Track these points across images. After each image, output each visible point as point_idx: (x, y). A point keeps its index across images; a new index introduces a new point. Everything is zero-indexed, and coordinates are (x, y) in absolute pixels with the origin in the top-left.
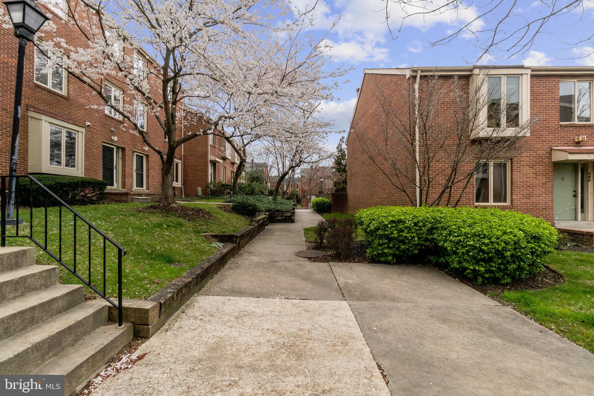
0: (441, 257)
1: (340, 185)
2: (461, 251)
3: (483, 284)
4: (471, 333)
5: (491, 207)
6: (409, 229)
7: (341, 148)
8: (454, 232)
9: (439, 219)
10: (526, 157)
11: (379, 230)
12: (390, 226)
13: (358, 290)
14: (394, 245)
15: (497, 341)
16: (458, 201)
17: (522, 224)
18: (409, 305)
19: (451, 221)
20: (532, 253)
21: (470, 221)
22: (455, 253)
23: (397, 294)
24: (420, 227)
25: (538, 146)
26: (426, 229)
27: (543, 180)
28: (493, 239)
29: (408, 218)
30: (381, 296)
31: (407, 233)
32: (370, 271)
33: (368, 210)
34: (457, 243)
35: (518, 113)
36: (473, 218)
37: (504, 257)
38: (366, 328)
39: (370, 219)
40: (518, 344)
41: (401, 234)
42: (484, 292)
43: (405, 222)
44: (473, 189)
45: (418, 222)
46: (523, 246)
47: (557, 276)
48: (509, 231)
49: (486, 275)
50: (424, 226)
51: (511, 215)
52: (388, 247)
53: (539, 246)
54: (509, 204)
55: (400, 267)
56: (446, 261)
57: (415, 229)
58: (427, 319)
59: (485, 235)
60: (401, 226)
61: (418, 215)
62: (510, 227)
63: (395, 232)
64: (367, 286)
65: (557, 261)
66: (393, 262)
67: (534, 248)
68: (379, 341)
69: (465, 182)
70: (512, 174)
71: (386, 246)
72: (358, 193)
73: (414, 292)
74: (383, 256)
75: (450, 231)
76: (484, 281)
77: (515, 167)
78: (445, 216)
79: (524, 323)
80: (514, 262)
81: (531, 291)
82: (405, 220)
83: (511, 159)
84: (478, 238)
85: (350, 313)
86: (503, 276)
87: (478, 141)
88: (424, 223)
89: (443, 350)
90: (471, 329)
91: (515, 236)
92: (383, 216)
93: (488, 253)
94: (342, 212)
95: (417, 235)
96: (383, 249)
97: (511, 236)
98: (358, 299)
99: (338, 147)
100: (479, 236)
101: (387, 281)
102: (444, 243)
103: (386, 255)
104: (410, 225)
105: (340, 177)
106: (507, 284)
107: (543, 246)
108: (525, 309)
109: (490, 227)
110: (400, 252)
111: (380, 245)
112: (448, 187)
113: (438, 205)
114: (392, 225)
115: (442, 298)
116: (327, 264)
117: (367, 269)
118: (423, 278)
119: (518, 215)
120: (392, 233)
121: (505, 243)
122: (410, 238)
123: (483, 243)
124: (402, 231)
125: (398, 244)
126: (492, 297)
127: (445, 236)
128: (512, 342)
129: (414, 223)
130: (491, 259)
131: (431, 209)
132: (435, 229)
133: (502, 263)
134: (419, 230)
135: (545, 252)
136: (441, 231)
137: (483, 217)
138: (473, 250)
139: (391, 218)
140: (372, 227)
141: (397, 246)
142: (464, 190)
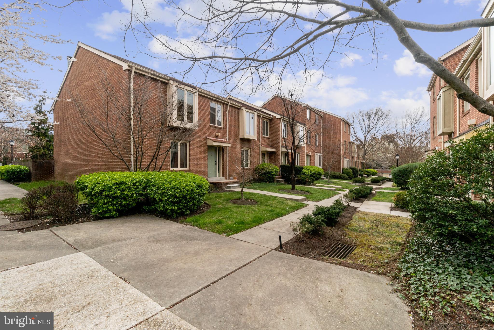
0: (152, 206)
1: (39, 151)
2: (164, 199)
3: (177, 217)
4: (172, 243)
5: (179, 170)
6: (129, 188)
7: (41, 110)
8: (160, 187)
9: (150, 180)
10: (196, 142)
11: (104, 192)
12: (114, 187)
13: (89, 242)
14: (117, 203)
15: (184, 242)
16: (161, 167)
17: (194, 179)
18: (134, 240)
19: (158, 180)
20: (199, 195)
21: (169, 180)
22: (161, 201)
23: (124, 236)
24: (137, 186)
25: (201, 135)
26: (142, 187)
27: (203, 155)
28: (182, 189)
29: (128, 180)
30: (111, 240)
31: (128, 192)
32: (96, 226)
33: (90, 176)
34: (162, 194)
35: (192, 116)
36: (170, 178)
37: (186, 199)
38: (105, 262)
39: (94, 183)
40: (193, 240)
41: (123, 192)
42: (177, 221)
43: (126, 184)
44: (169, 159)
45: (136, 183)
46: (195, 191)
47: (208, 206)
48: (189, 184)
49: (178, 211)
50: (140, 185)
51: (190, 175)
52: (113, 205)
53: (202, 191)
54: (188, 169)
55: (122, 218)
56: (155, 208)
57: (134, 188)
58: (147, 244)
59: (177, 187)
60: (123, 187)
61: (135, 178)
62: (189, 182)
63: (119, 191)
64: (97, 237)
65: (209, 199)
66: (116, 215)
67: (200, 192)
68: (117, 266)
69: (165, 155)
70: (190, 151)
71: (110, 204)
72: (69, 160)
73: (135, 232)
74: (108, 212)
75: (158, 187)
76: (177, 215)
77: (191, 147)
78: (154, 177)
79: (196, 230)
80: (191, 201)
81: (198, 215)
82: (126, 182)
83: (189, 142)
84: (174, 189)
85: (88, 258)
86: (186, 210)
87: (173, 129)
88: (140, 183)
89: (158, 255)
90: (172, 241)
91: (191, 187)
92: (107, 180)
93: (179, 198)
94: (48, 180)
95: (136, 192)
96: (108, 207)
97: (190, 187)
98: (92, 248)
99: (37, 108)
100: (174, 188)
101: (113, 230)
102: (154, 196)
103: (110, 211)
104: (130, 185)
105: (39, 142)
106: (188, 214)
107: (203, 190)
108: (195, 224)
109: (180, 182)
110: (122, 207)
111: (105, 204)
112: (155, 158)
113: (148, 170)
114: (116, 186)
115: (155, 231)
116: (48, 230)
117: (93, 226)
118: (141, 222)
119: (193, 175)
120: (116, 193)
121: (187, 191)
122: (130, 195)
123: (176, 192)
124: (124, 190)
125: (121, 201)
126: (181, 223)
127: (154, 191)
128: (190, 240)
129: (133, 183)
130: (180, 201)
131: (144, 173)
132: (148, 186)
133: (186, 203)
134: (137, 188)
135: (204, 194)
136: (152, 187)
137: (176, 177)
138: (171, 197)
139: (114, 181)
140: (97, 189)
141: (120, 202)
142: (164, 160)
